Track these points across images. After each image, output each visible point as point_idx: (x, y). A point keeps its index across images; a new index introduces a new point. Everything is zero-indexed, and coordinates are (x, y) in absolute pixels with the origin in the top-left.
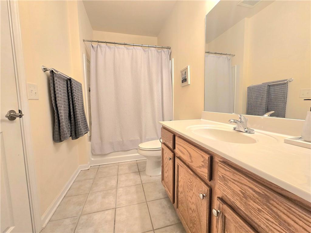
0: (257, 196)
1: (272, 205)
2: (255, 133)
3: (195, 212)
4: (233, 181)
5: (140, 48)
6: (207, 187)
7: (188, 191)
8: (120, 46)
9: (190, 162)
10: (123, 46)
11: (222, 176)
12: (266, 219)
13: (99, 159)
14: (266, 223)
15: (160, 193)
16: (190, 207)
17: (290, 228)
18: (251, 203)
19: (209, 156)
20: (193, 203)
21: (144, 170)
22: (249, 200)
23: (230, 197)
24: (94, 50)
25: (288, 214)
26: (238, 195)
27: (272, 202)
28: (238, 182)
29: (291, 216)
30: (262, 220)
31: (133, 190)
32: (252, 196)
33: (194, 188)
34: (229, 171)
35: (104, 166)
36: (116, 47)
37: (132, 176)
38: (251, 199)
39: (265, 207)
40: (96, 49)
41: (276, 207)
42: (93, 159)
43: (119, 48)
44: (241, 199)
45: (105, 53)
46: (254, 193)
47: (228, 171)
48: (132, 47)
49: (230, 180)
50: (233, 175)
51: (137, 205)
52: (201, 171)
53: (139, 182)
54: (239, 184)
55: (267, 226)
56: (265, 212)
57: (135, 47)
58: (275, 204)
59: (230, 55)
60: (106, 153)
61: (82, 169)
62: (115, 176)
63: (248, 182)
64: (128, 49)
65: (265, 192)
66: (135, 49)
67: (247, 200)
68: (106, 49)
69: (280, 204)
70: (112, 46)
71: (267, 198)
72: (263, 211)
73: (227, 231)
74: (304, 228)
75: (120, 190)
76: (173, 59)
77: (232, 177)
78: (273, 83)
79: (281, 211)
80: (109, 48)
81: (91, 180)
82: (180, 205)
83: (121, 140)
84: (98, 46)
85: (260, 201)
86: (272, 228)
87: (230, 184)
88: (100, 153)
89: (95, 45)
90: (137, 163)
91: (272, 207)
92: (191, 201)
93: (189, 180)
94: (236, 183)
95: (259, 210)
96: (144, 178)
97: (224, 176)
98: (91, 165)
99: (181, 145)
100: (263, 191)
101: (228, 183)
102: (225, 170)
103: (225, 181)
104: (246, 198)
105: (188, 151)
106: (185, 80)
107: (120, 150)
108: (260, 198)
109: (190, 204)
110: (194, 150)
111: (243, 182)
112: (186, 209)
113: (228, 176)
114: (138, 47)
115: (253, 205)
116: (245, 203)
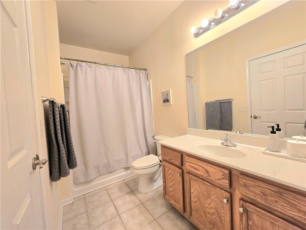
0: (274, 193)
1: (285, 197)
2: (237, 146)
3: (214, 215)
4: (253, 186)
5: (121, 69)
6: (228, 194)
7: (205, 200)
8: (101, 66)
9: (207, 176)
10: (104, 67)
11: (244, 184)
12: (281, 205)
13: (81, 188)
14: (281, 208)
15: (162, 207)
16: (208, 212)
17: (297, 207)
18: (270, 198)
19: (229, 171)
20: (212, 208)
21: (136, 188)
22: (268, 196)
23: (252, 197)
24: (73, 69)
25: (295, 200)
26: (259, 195)
27: (284, 195)
28: (258, 186)
29: (296, 200)
30: (279, 207)
31: (136, 211)
32: (270, 194)
33: (212, 196)
34: (250, 180)
35: (90, 194)
36: (97, 67)
37: (128, 198)
38: (270, 196)
39: (280, 199)
40: (75, 68)
41: (287, 197)
42: (76, 189)
43: (100, 68)
44: (262, 197)
45: (86, 72)
46: (271, 192)
47: (248, 180)
48: (113, 68)
49: (251, 186)
50: (253, 182)
51: (148, 226)
52: (221, 182)
53: (138, 202)
54: (259, 188)
55: (282, 209)
56: (280, 201)
57: (117, 68)
58: (286, 196)
59: (190, 77)
60: (92, 179)
61: (64, 205)
62: (110, 203)
63: (266, 186)
64: (109, 69)
65: (279, 190)
66: (116, 69)
67: (267, 197)
68: (86, 68)
69: (289, 195)
70: (93, 65)
71: (281, 194)
72: (278, 201)
73: (250, 220)
74: (304, 205)
75: (124, 216)
76: (151, 80)
77: (253, 184)
78: (223, 101)
79: (290, 199)
80: (90, 67)
81: (84, 215)
82: (193, 213)
83: (107, 162)
84: (78, 65)
85: (276, 195)
86: (286, 210)
87: (251, 189)
88: (84, 181)
89: (74, 63)
90: (125, 183)
91: (285, 198)
92: (210, 207)
93: (205, 191)
94: (256, 187)
95: (276, 201)
96: (140, 196)
97: (246, 184)
98: (74, 197)
99: (194, 163)
100: (278, 190)
101: (250, 188)
102: (246, 180)
103: (247, 187)
104: (265, 195)
105: (203, 168)
106: (166, 101)
107: (106, 173)
108: (276, 194)
109: (207, 209)
110: (211, 167)
111: (262, 186)
112: (203, 215)
113: (250, 184)
114: (119, 68)
115: (271, 198)
116: (265, 199)
